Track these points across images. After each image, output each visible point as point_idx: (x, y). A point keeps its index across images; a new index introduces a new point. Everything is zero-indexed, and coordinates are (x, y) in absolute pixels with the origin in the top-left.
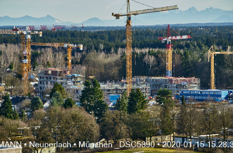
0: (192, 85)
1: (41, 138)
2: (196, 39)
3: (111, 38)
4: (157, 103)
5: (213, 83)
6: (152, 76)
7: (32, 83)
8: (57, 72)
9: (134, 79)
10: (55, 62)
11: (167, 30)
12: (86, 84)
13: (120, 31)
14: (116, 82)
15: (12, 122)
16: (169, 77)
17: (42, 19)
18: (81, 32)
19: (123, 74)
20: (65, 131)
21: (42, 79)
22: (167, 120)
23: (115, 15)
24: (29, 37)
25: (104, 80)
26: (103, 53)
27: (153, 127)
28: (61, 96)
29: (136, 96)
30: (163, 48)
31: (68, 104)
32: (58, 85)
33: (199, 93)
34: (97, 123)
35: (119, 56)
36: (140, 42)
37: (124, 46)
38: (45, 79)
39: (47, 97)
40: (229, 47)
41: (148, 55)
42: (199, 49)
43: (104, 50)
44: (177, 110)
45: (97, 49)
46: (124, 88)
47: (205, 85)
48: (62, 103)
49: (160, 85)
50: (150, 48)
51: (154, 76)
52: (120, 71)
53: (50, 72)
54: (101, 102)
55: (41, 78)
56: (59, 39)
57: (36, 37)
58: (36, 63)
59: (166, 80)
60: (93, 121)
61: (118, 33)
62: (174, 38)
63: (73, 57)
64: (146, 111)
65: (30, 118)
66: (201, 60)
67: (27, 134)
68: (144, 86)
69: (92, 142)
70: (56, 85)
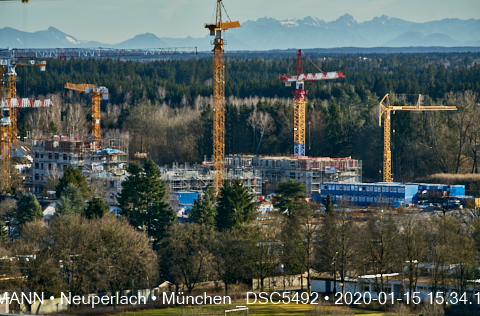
0: (347, 174)
1: (37, 279)
2: (353, 80)
3: (181, 77)
4: (276, 210)
5: (388, 169)
6: (265, 153)
7: (19, 167)
8: (69, 143)
9: (229, 160)
10: (65, 124)
11: (296, 61)
12: (132, 169)
13: (200, 61)
14: (191, 165)
16: (300, 156)
17: (39, 35)
18: (119, 62)
19: (205, 149)
20: (88, 265)
21: (39, 159)
22: (296, 243)
24: (13, 71)
25: (168, 163)
26: (164, 105)
27: (267, 258)
28: (79, 192)
29: (233, 195)
30: (286, 98)
31: (94, 210)
32: (72, 170)
33: (361, 189)
34: (154, 249)
35: (198, 113)
36: (241, 84)
37: (208, 93)
38: (46, 158)
39: (49, 195)
40: (421, 97)
41: (258, 111)
42: (359, 101)
43: (166, 100)
44: (316, 224)
45: (152, 97)
46: (209, 178)
47: (371, 173)
48: (80, 208)
49: (281, 173)
50: (260, 98)
51: (270, 155)
52: (199, 143)
53: (56, 144)
54: (162, 205)
55: (37, 156)
56: (74, 77)
57: (27, 70)
58: (28, 126)
59: (294, 162)
60: (146, 245)
61: (195, 65)
62: (310, 76)
63: (104, 114)
64: (253, 225)
65: (16, 237)
66: (363, 121)
67: (8, 272)
68: (249, 175)
69: (143, 288)
70: (69, 171)
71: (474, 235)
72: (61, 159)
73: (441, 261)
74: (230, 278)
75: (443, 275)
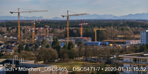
0: (89, 40)
3: (62, 24)
4: (78, 46)
5: (96, 39)
6: (76, 37)
7: (35, 39)
8: (43, 35)
9: (70, 38)
10: (43, 32)
11: (81, 21)
12: (54, 40)
14: (63, 39)
15: (29, 52)
16: (81, 37)
17: (38, 17)
18: (52, 22)
19: (66, 36)
20: (47, 56)
22: (81, 52)
23: (63, 16)
24: (35, 23)
25: (60, 39)
26: (59, 29)
27: (76, 55)
28: (45, 44)
29: (70, 44)
30: (79, 27)
31: (48, 47)
33: (91, 43)
34: (57, 53)
35: (65, 30)
36: (72, 25)
37: (66, 27)
38: (40, 38)
39: (40, 44)
40: (101, 27)
41: (74, 30)
42: (91, 28)
44: (84, 49)
45: (57, 27)
46: (66, 41)
47: (93, 40)
48: (45, 46)
49: (78, 40)
50: (75, 28)
53: (41, 35)
54: (59, 46)
55: (38, 37)
58: (37, 33)
61: (64, 22)
62: (83, 24)
63: (49, 30)
64: (74, 49)
65: (35, 51)
66: (92, 31)
67: (34, 57)
68: (73, 41)
69: (56, 59)
70: (43, 40)
71: (110, 50)
72: (42, 38)
73: (104, 55)
74: (70, 58)
75: (105, 57)
